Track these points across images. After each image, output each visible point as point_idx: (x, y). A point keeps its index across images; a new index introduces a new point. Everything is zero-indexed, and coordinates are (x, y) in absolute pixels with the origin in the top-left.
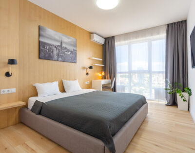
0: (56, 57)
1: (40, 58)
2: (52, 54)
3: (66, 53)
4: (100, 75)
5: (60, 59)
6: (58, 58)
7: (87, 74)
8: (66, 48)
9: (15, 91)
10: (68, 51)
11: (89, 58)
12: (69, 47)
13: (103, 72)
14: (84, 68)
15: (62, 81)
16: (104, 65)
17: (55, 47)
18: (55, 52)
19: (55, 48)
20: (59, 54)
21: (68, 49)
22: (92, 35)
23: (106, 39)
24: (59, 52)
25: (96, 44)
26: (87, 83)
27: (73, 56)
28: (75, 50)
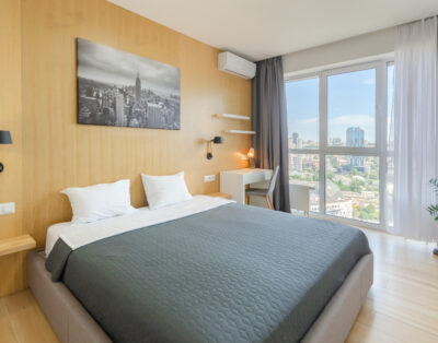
0: (122, 116)
1: (80, 121)
2: (111, 110)
3: (149, 105)
4: (244, 158)
5: (135, 121)
6: (130, 118)
7: (209, 156)
8: (150, 93)
9: (13, 210)
10: (157, 99)
11: (215, 116)
13: (252, 150)
14: (200, 142)
15: (140, 178)
16: (254, 132)
17: (121, 90)
18: (121, 105)
19: (122, 95)
20: (131, 109)
21: (157, 94)
22: (221, 55)
23: (259, 64)
24: (131, 104)
25: (232, 78)
26: (208, 178)
27: (170, 113)
28: (175, 97)
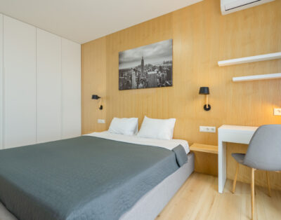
0: (134, 83)
1: (120, 89)
2: (130, 81)
3: (149, 73)
5: (141, 85)
6: (138, 84)
8: (149, 65)
10: (154, 68)
12: (154, 63)
17: (134, 70)
18: (134, 78)
20: (139, 79)
24: (139, 76)
26: (205, 129)
27: (163, 75)
28: (167, 62)
